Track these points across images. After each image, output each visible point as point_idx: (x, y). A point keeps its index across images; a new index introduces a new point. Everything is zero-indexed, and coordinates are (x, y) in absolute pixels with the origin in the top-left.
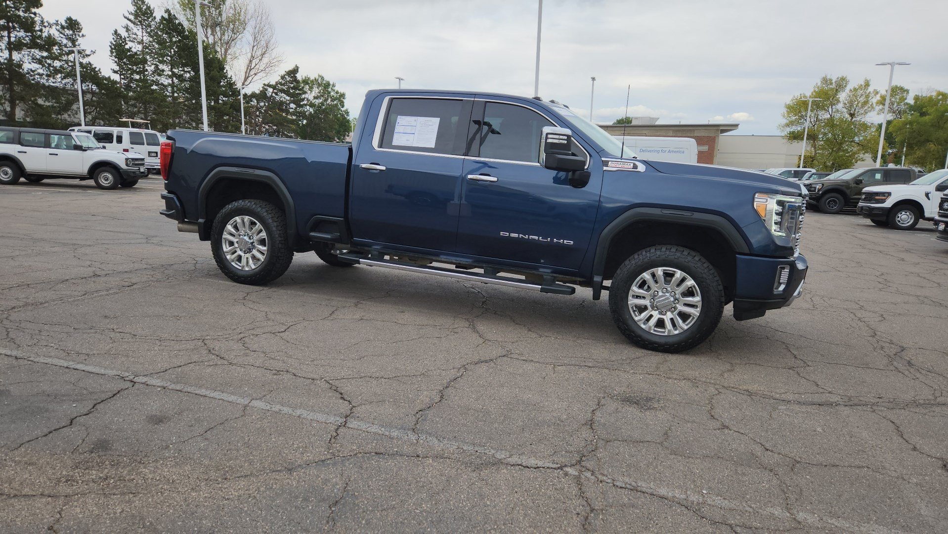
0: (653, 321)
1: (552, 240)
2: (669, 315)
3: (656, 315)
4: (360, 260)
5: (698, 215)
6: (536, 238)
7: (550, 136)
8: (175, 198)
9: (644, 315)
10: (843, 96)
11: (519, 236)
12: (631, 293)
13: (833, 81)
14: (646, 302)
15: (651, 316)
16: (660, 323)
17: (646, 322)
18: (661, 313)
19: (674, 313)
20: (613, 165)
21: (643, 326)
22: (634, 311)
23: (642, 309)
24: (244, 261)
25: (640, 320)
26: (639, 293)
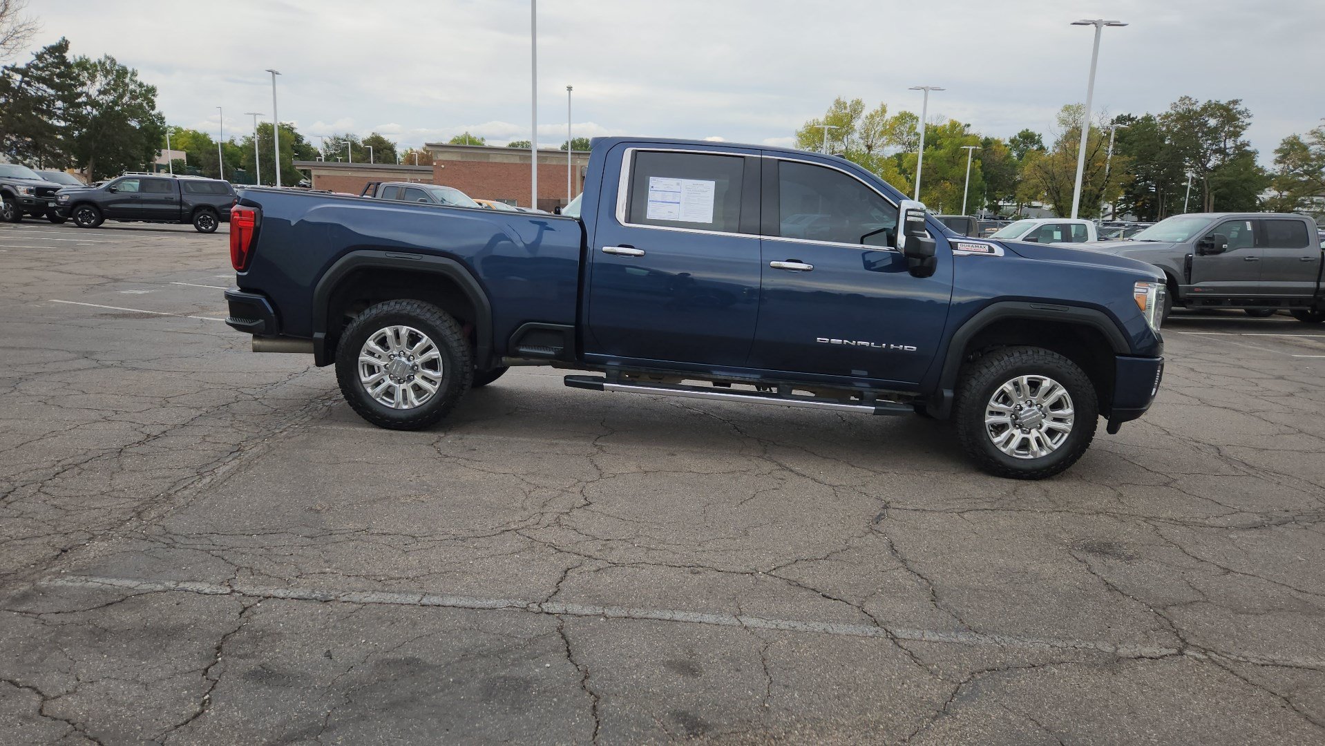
0: (1014, 443)
1: (888, 346)
2: (1034, 433)
3: (1019, 435)
4: (604, 384)
5: (1073, 310)
6: (867, 344)
7: (909, 213)
8: (264, 300)
9: (1004, 435)
10: (858, 124)
11: (843, 342)
12: (989, 409)
13: (848, 105)
14: (1006, 419)
15: (1013, 435)
16: (1025, 445)
17: (1007, 443)
18: (1023, 432)
19: (1041, 430)
20: (963, 248)
21: (1003, 450)
22: (991, 431)
23: (1000, 428)
24: (399, 395)
25: (999, 443)
26: (999, 408)
